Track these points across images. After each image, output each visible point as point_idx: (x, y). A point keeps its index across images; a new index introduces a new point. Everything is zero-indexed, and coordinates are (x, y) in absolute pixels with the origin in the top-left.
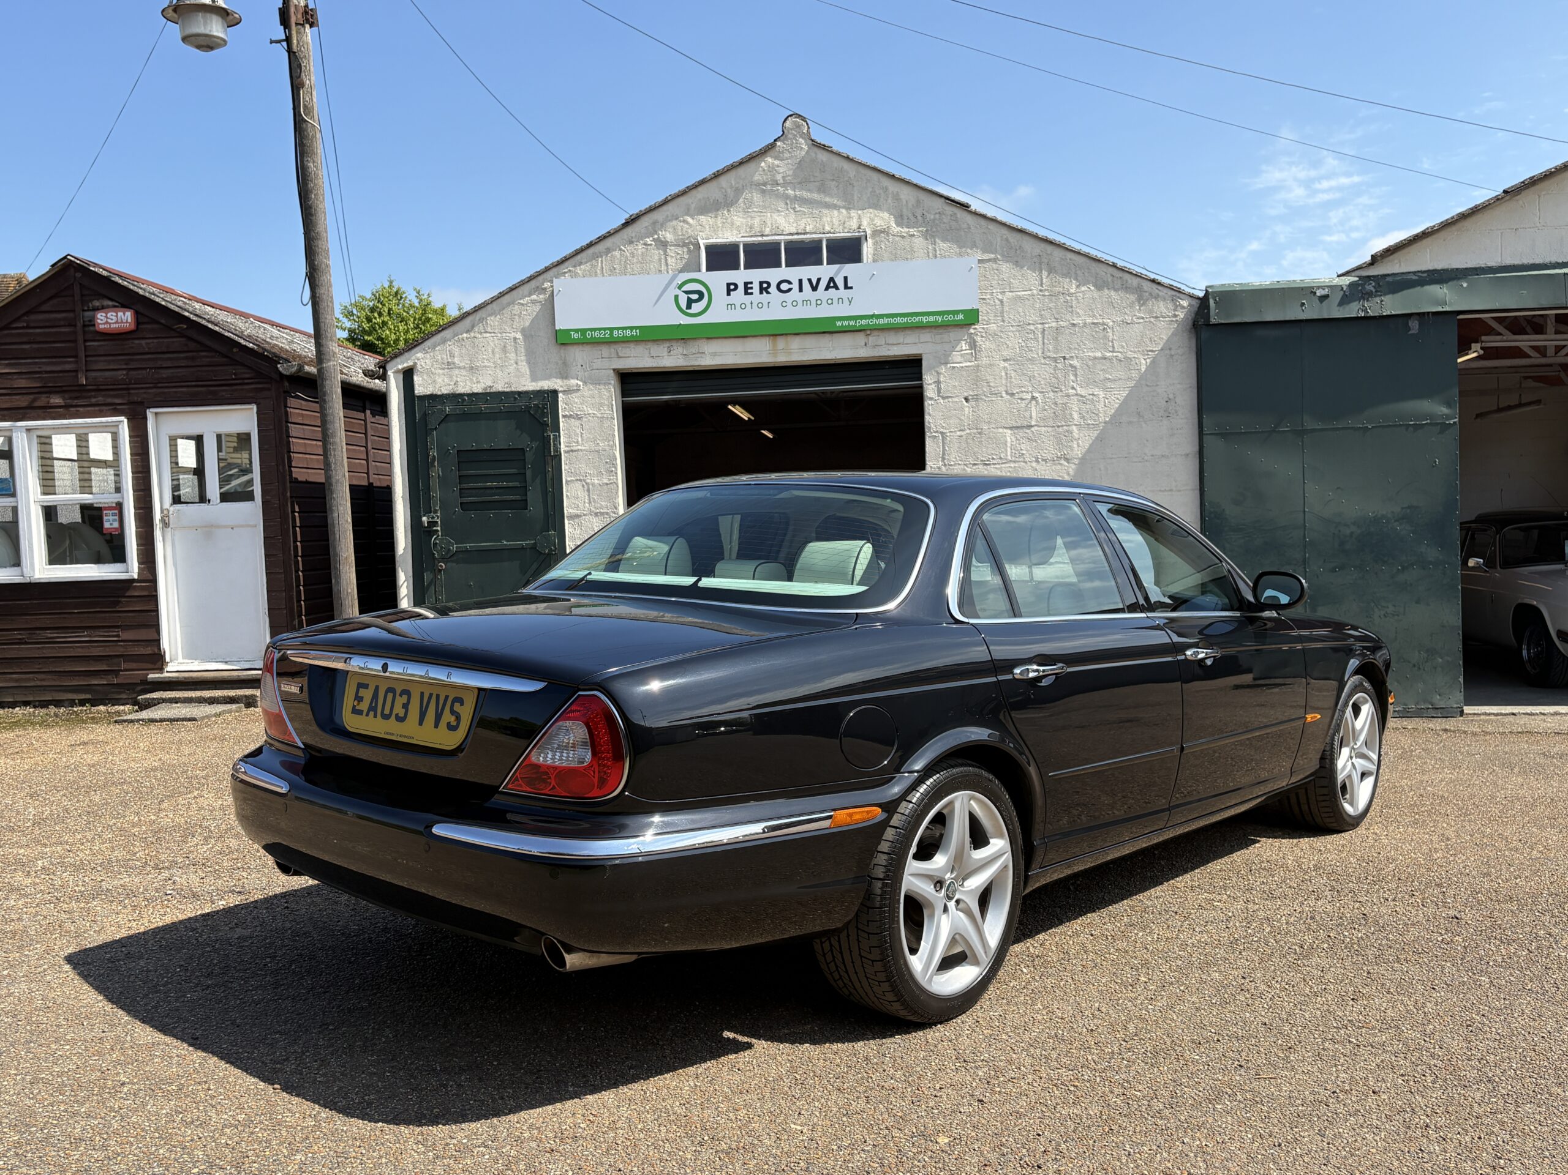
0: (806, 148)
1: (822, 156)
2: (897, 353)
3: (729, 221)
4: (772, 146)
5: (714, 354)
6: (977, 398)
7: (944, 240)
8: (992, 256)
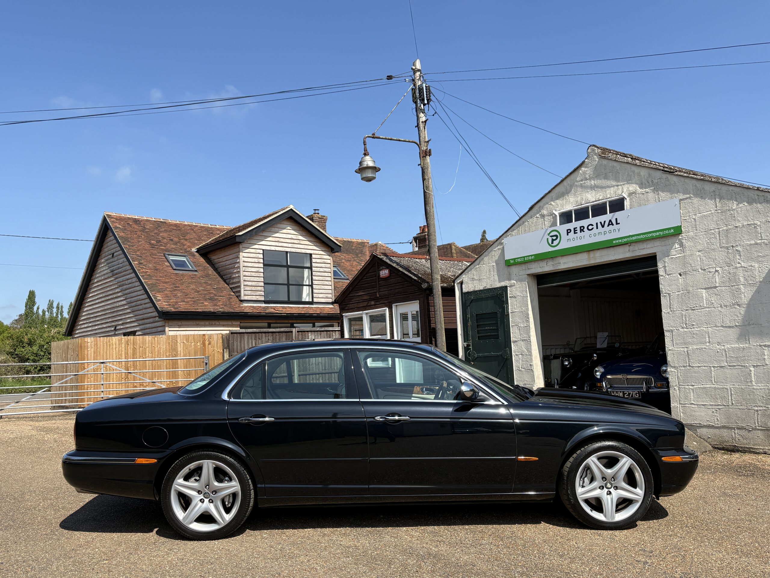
0: (597, 159)
1: (605, 162)
2: (644, 254)
3: (568, 200)
4: (583, 162)
5: (565, 263)
6: (685, 273)
7: (663, 191)
8: (688, 196)
